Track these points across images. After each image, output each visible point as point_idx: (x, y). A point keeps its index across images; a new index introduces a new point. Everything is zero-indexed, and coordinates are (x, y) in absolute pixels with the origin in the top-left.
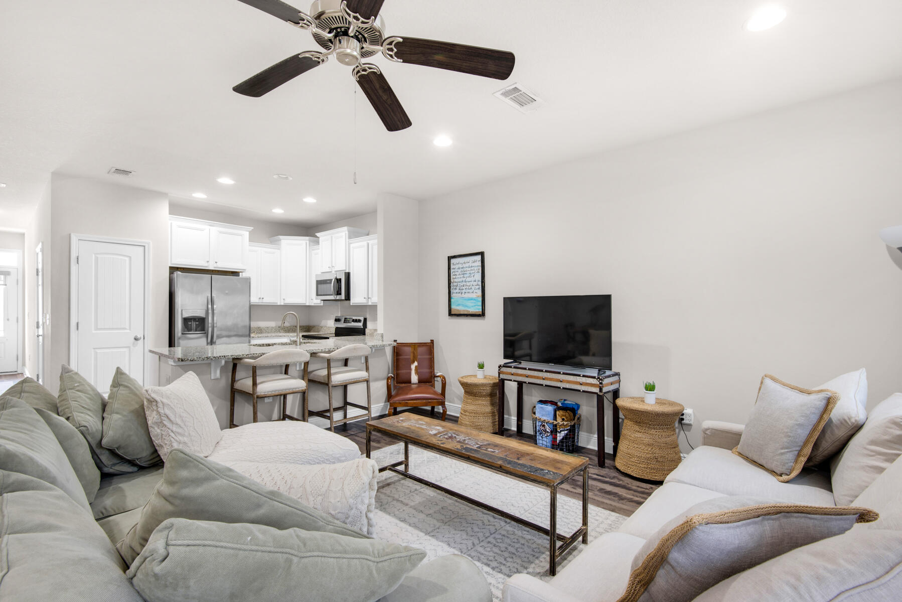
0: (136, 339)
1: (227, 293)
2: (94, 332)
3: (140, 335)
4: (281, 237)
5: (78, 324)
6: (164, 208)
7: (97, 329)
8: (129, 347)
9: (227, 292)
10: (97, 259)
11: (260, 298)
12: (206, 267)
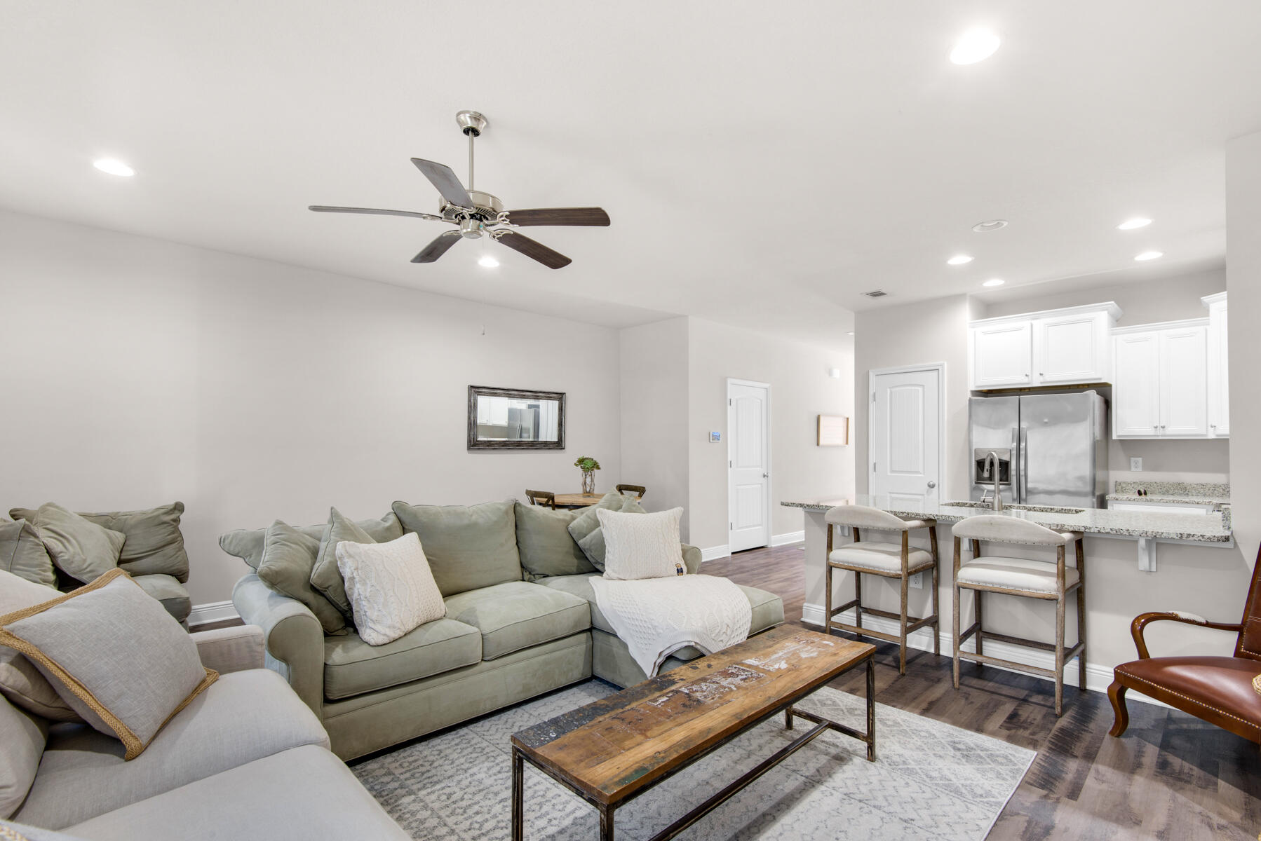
0: (932, 486)
1: (1046, 423)
2: (889, 474)
3: (936, 482)
4: (1205, 299)
5: (875, 464)
6: (965, 314)
7: (892, 471)
8: (923, 495)
9: (1046, 420)
10: (891, 392)
11: (1156, 427)
12: (1028, 384)
